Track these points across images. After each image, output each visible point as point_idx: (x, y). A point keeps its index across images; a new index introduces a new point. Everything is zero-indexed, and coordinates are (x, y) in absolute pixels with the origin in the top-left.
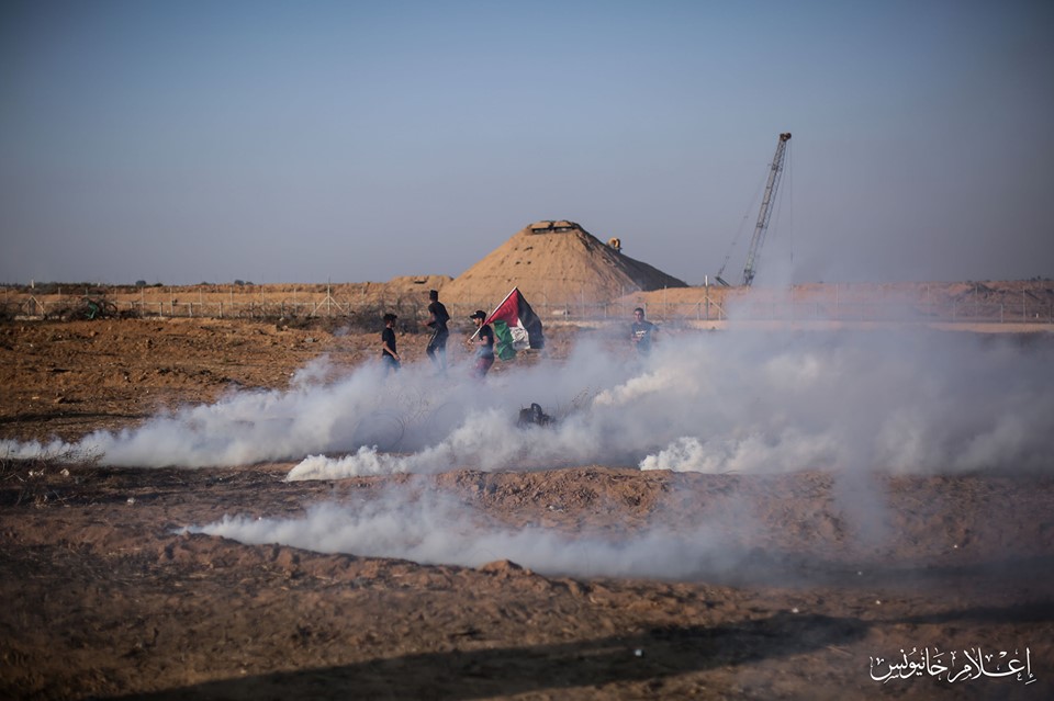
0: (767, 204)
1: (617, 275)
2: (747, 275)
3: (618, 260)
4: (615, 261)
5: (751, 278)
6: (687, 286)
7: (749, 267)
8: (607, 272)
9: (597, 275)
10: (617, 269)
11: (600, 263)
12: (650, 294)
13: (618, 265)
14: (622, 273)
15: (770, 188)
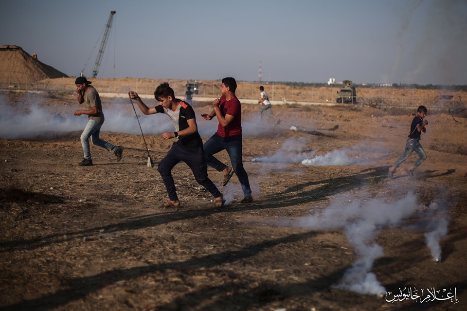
0: (104, 42)
1: (38, 71)
2: (94, 73)
3: (39, 64)
4: (37, 65)
5: (96, 74)
6: (68, 77)
7: (95, 70)
8: (33, 69)
9: (29, 70)
10: (38, 68)
11: (31, 65)
12: (53, 80)
13: (38, 66)
14: (40, 70)
15: (106, 35)
